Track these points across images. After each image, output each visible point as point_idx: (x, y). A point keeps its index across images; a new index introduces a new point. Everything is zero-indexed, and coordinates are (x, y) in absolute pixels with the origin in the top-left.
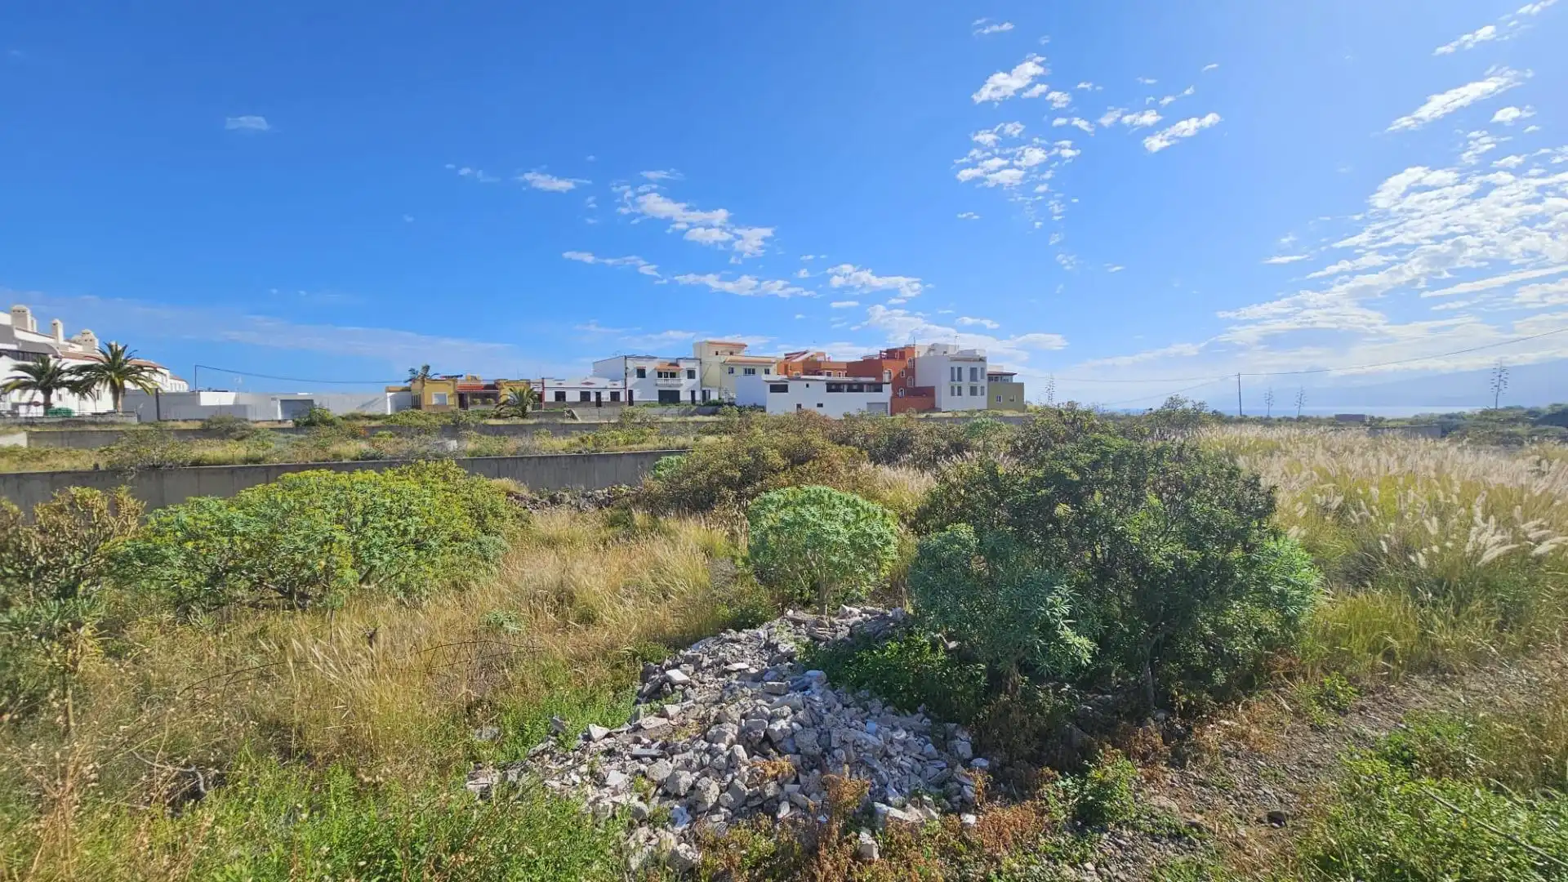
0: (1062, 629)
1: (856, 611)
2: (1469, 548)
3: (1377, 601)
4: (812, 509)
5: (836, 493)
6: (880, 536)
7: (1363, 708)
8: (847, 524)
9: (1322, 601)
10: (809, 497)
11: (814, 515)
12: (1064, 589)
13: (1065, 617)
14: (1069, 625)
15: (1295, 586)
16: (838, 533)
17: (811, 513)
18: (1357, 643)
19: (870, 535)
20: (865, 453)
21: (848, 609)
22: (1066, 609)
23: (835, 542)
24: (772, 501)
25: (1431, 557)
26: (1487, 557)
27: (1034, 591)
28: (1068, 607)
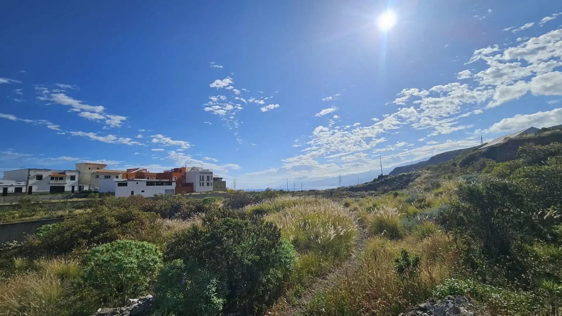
0: (213, 297)
1: (136, 300)
2: (328, 236)
3: (310, 256)
4: (120, 252)
5: (133, 242)
6: (153, 260)
7: (305, 294)
8: (137, 257)
9: (297, 259)
10: (119, 247)
11: (121, 255)
12: (214, 281)
13: (214, 292)
14: (215, 295)
15: (288, 258)
16: (132, 262)
17: (120, 254)
18: (304, 272)
19: (148, 261)
20: (159, 214)
21: (132, 300)
22: (214, 289)
23: (130, 267)
24: (98, 251)
25: (321, 239)
26: (332, 238)
27: (202, 284)
28: (215, 288)
